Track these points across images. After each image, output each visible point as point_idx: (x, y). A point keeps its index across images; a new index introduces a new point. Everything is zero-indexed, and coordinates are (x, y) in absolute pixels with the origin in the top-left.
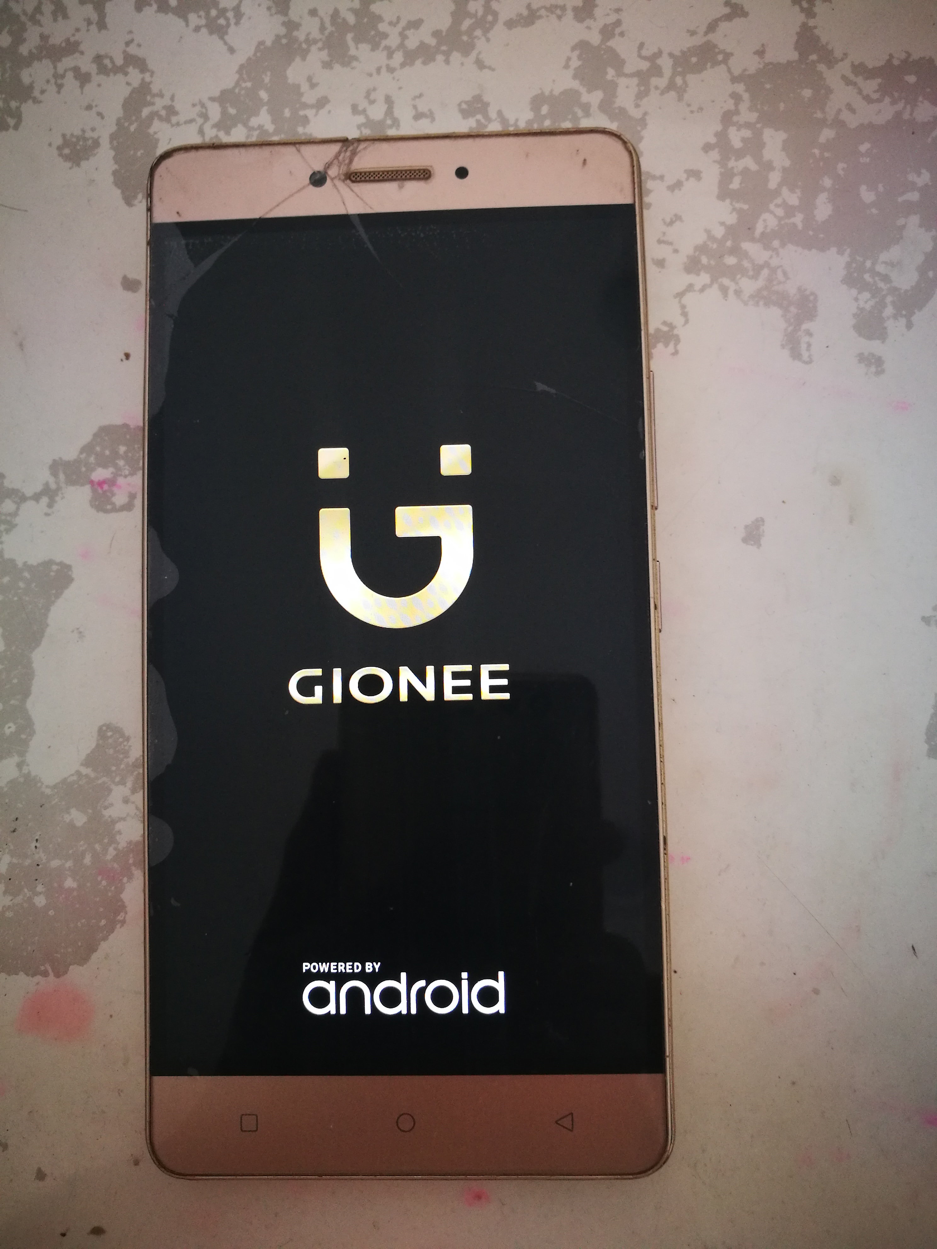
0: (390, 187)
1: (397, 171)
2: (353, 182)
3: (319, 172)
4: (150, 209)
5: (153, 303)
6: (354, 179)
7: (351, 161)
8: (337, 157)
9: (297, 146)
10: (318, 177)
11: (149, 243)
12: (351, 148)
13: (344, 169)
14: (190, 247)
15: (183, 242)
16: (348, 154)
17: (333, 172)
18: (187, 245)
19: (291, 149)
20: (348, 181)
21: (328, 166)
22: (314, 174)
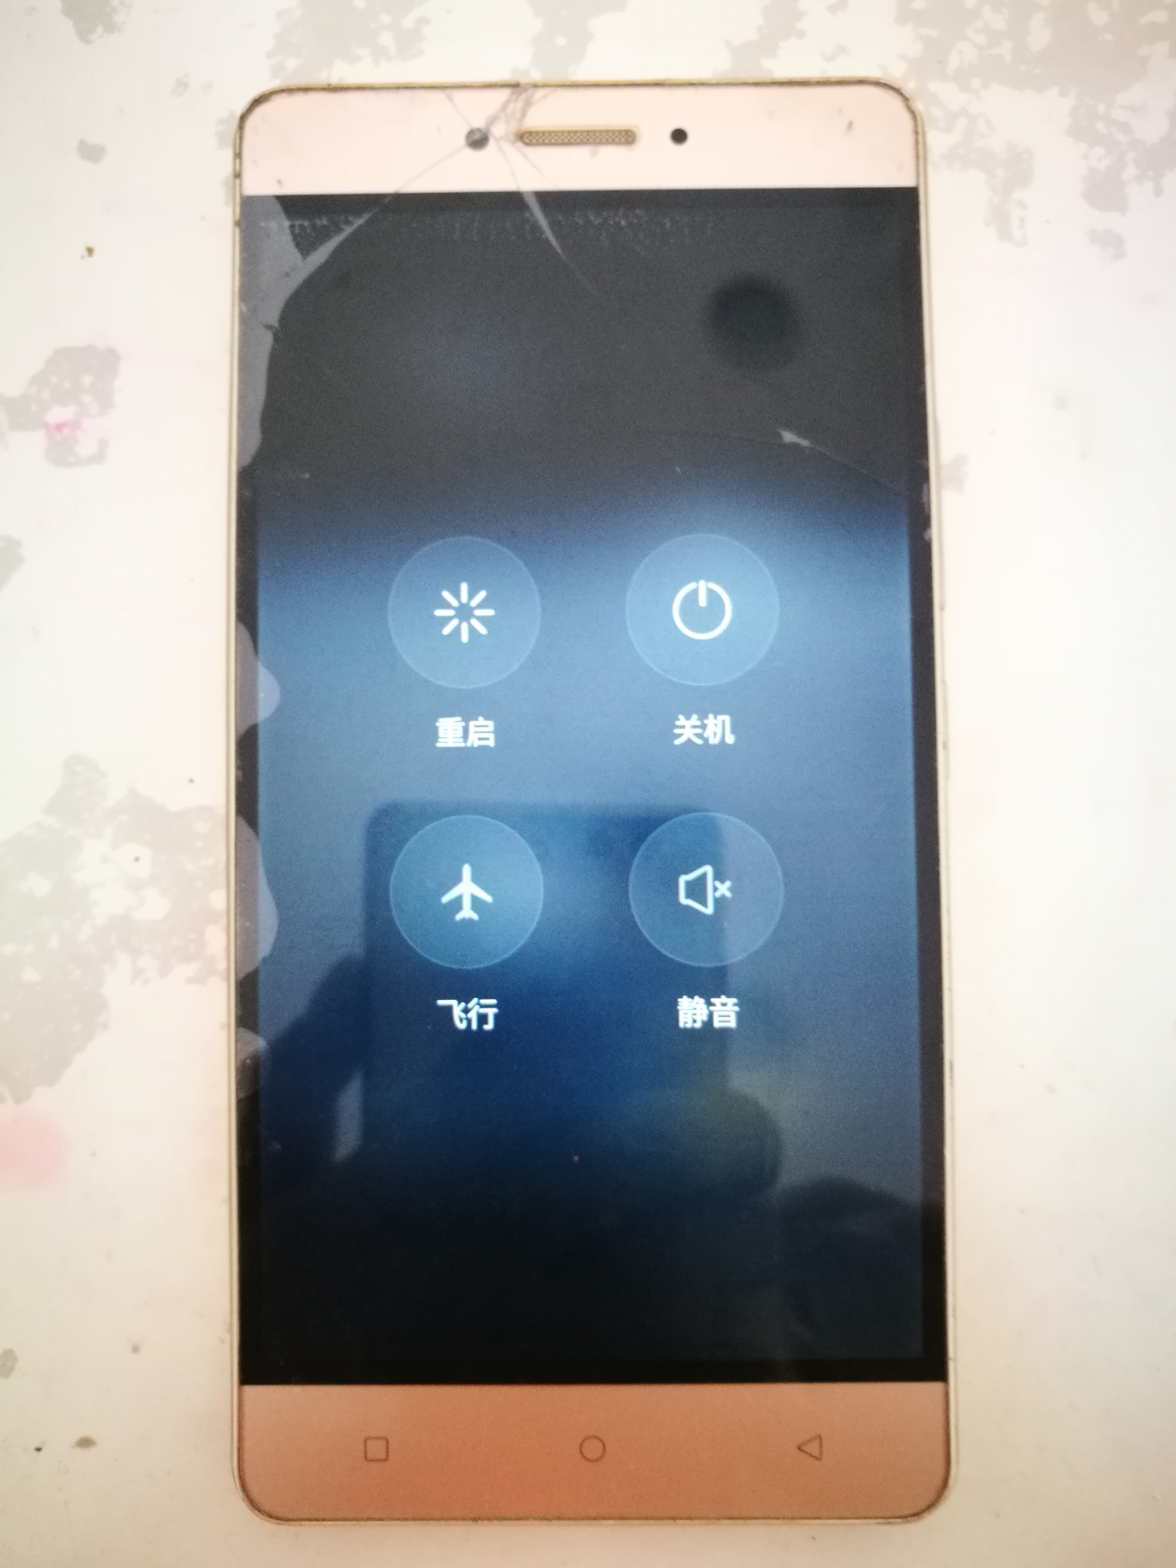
0: (580, 154)
1: (588, 132)
2: (527, 144)
3: (479, 130)
4: (238, 175)
5: (244, 308)
6: (527, 141)
7: (524, 114)
8: (504, 107)
9: (448, 91)
10: (477, 136)
11: (238, 224)
12: (523, 96)
13: (514, 127)
14: (297, 231)
15: (287, 223)
16: (520, 105)
17: (498, 130)
18: (292, 227)
19: (439, 95)
20: (520, 145)
21: (493, 120)
22: (471, 133)
